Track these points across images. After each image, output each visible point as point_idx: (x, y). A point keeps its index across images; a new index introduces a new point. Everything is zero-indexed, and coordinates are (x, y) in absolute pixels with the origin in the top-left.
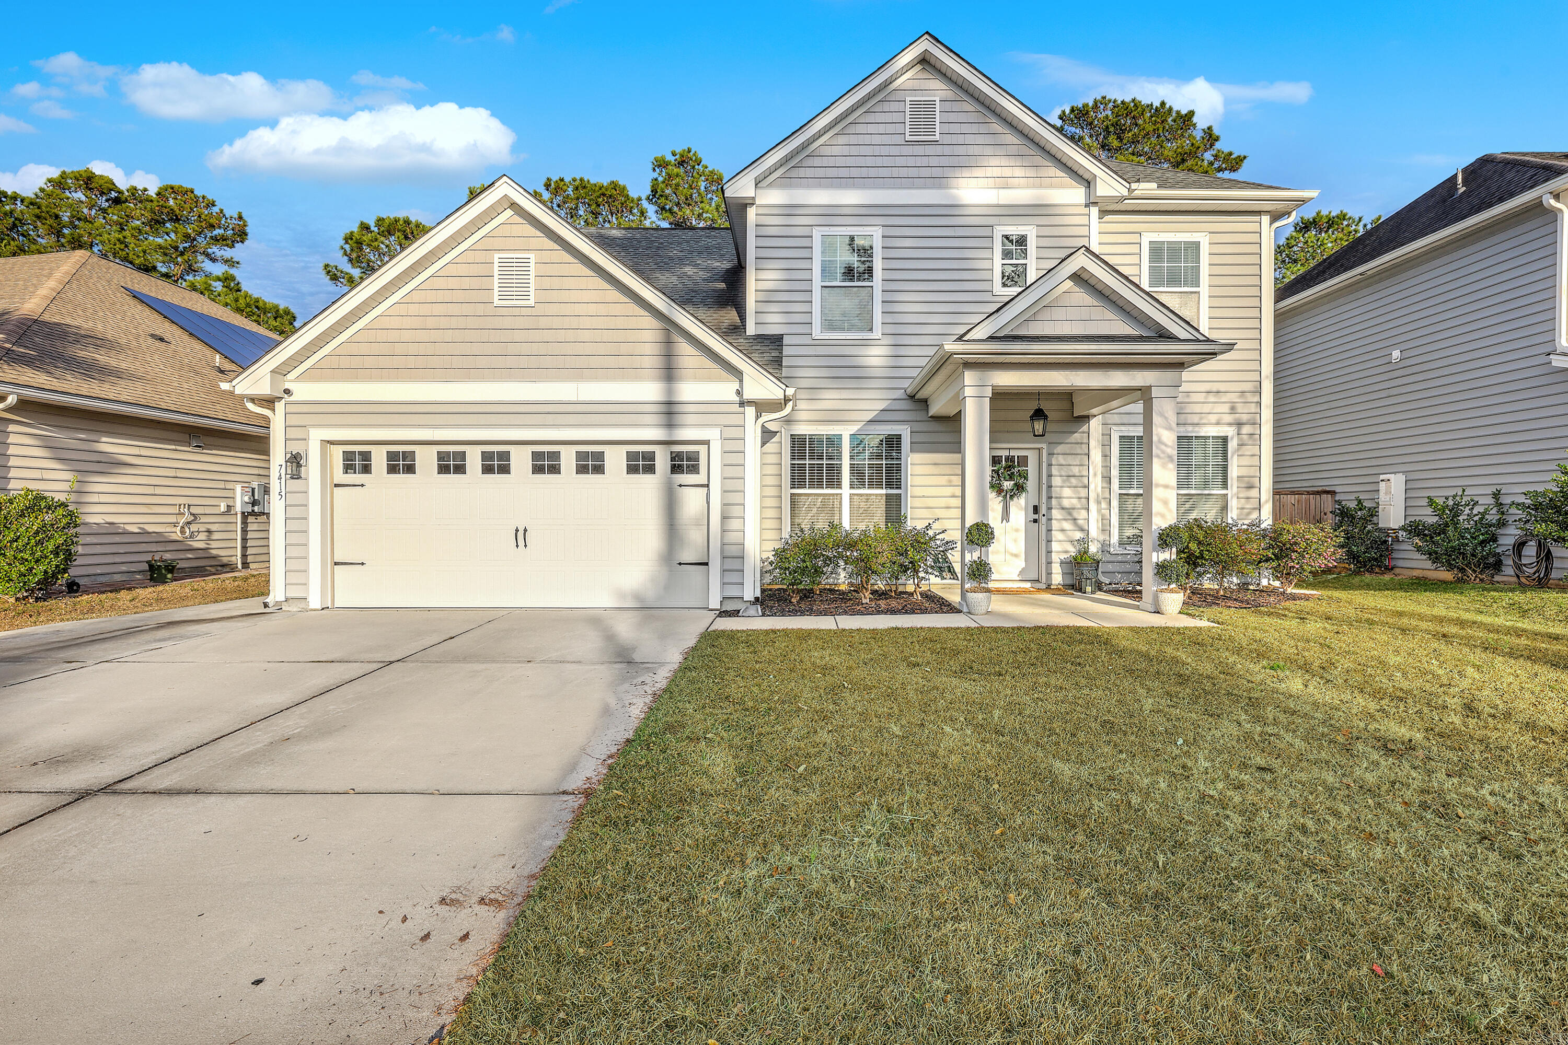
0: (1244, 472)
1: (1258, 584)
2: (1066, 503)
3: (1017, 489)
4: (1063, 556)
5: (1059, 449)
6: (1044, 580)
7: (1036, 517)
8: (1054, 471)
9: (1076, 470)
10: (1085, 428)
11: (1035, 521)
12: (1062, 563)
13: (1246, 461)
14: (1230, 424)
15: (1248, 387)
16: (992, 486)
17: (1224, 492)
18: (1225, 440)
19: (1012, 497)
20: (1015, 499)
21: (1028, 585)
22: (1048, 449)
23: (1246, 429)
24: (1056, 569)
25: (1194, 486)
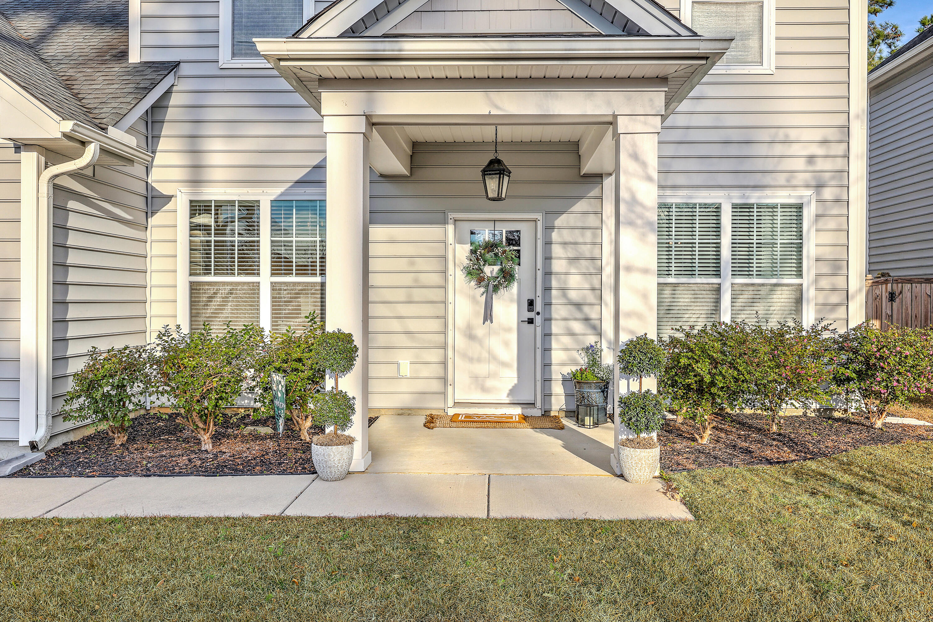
0: (827, 252)
1: (846, 411)
2: (573, 295)
3: (504, 277)
4: (567, 370)
5: (560, 221)
6: (539, 404)
7: (531, 315)
8: (557, 250)
9: (586, 250)
10: (595, 192)
11: (531, 321)
12: (565, 380)
13: (827, 238)
14: (807, 186)
15: (832, 134)
16: (469, 273)
17: (797, 281)
18: (799, 207)
19: (496, 288)
20: (502, 291)
21: (517, 411)
22: (545, 220)
23: (828, 194)
24: (558, 389)
25: (755, 273)
